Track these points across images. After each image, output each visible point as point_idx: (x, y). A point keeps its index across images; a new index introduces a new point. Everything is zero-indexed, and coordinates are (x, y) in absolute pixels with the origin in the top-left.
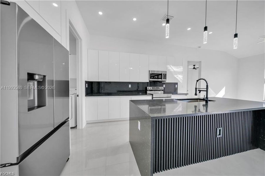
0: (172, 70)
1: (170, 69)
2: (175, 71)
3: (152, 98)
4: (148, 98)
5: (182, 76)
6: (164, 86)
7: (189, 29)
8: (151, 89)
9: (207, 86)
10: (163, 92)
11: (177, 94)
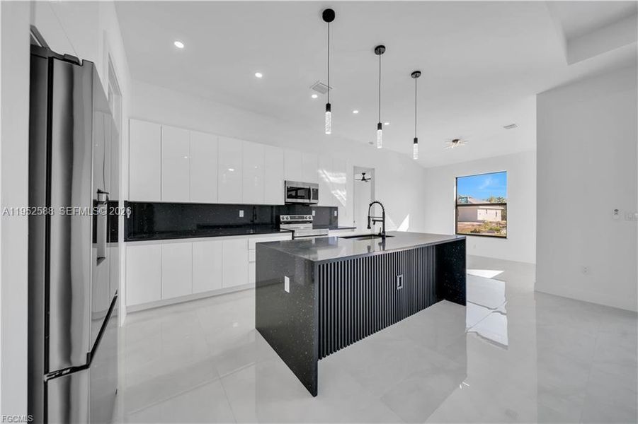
0: (327, 180)
1: (322, 178)
2: (331, 183)
3: (293, 237)
4: (285, 237)
5: (345, 193)
6: (314, 212)
7: (356, 112)
8: (289, 220)
9: (384, 213)
10: (311, 225)
11: (336, 228)
